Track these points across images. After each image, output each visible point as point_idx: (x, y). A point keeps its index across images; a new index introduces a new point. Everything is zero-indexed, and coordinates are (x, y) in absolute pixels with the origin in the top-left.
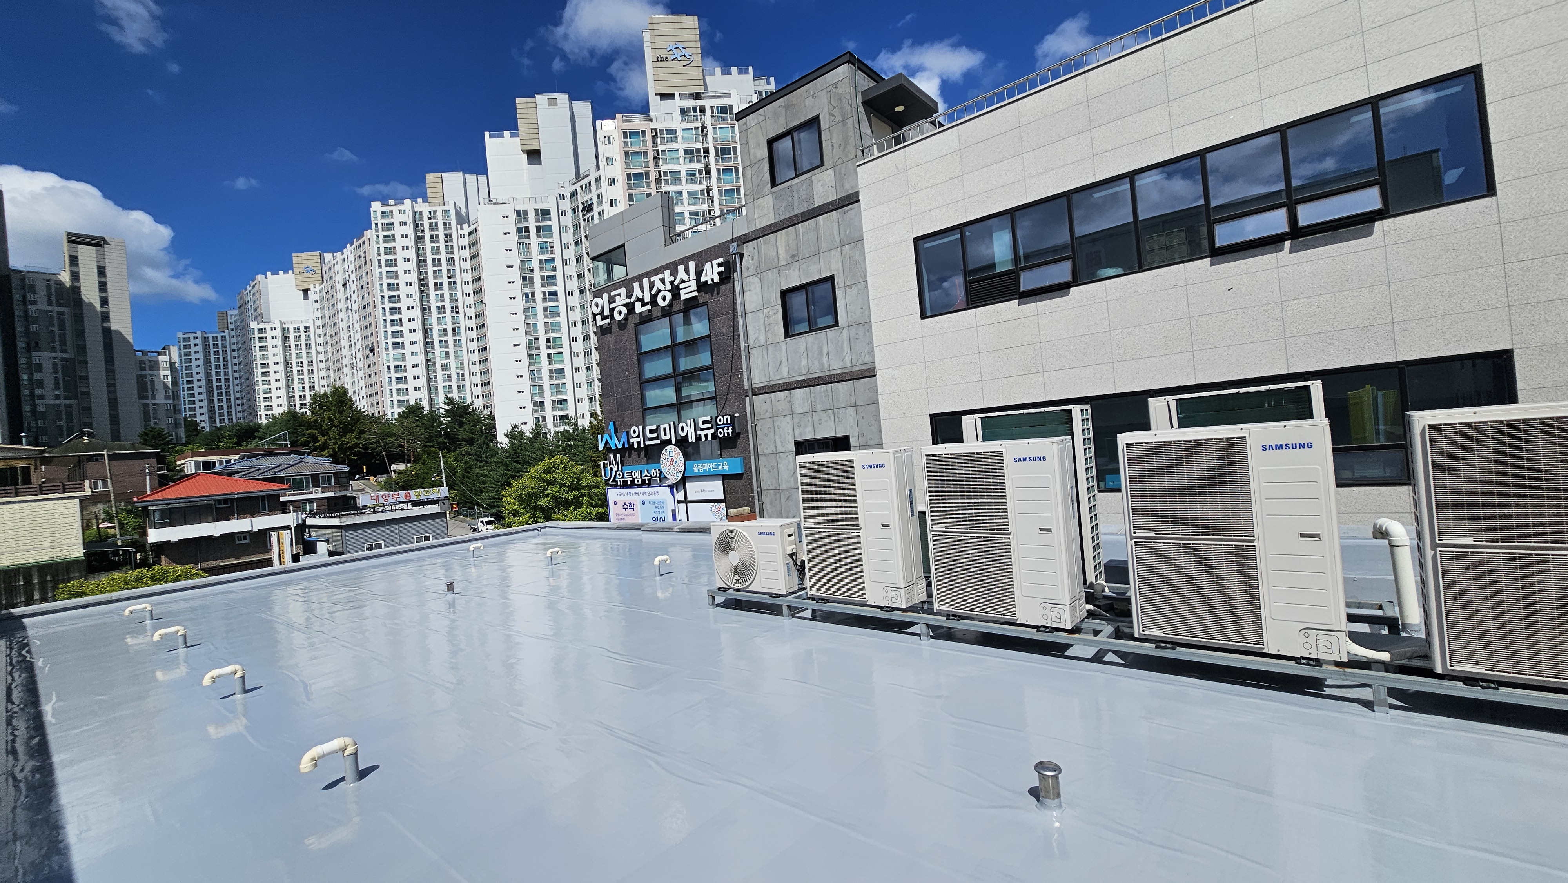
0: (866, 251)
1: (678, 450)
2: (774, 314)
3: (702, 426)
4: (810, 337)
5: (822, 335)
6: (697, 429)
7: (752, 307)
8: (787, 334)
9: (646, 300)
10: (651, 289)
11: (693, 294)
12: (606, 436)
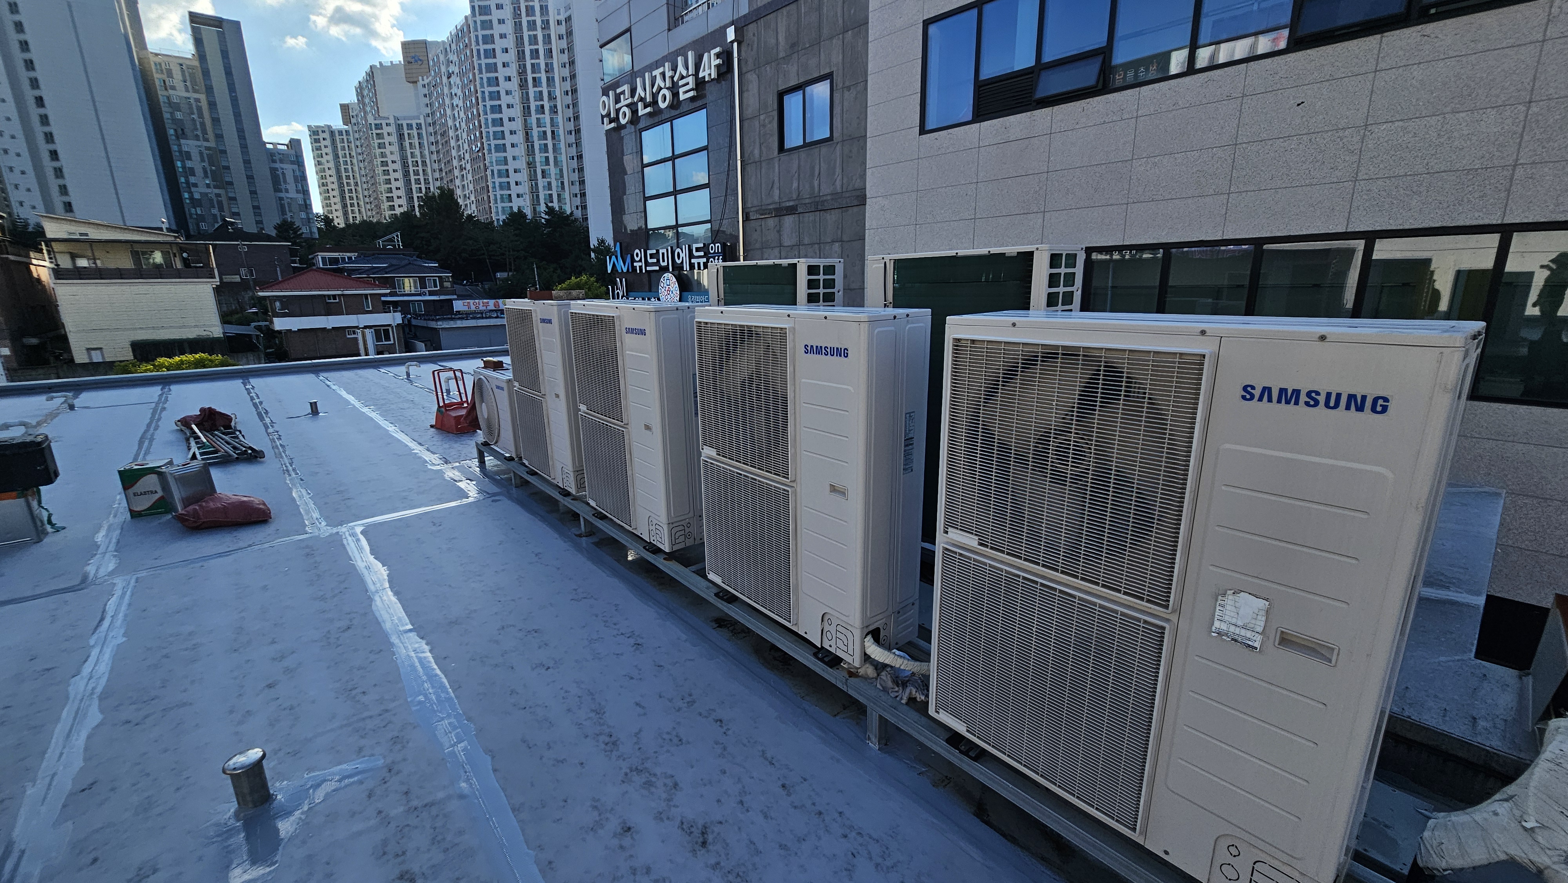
0: (870, 39)
1: (674, 279)
2: (770, 123)
3: (696, 254)
4: (803, 154)
5: (815, 150)
6: (691, 256)
7: (749, 113)
8: (781, 148)
9: (648, 100)
10: (653, 86)
11: (691, 94)
12: (613, 257)
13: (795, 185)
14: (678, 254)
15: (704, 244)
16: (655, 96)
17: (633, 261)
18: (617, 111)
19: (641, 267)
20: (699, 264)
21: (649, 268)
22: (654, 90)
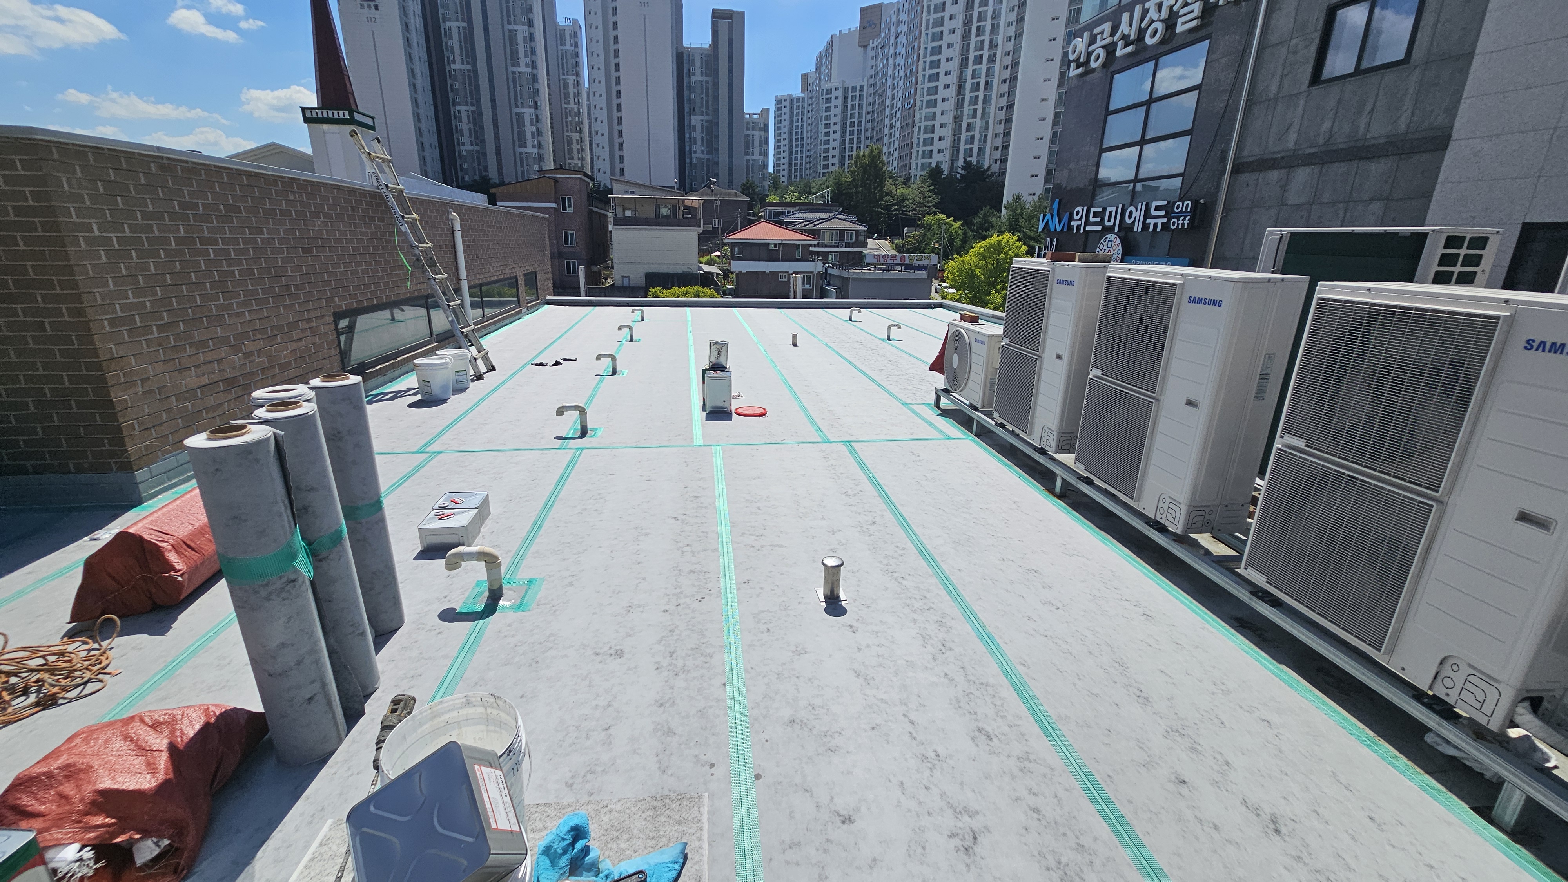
1: (1118, 241)
2: (1306, 47)
3: (1153, 212)
4: (1350, 86)
5: (1374, 79)
6: (1147, 215)
7: (1273, 38)
8: (1316, 78)
9: (1132, 38)
10: (1142, 21)
11: (1194, 24)
12: (1048, 216)
13: (1326, 125)
14: (1131, 213)
15: (1168, 202)
16: (1141, 33)
17: (1071, 218)
18: (1089, 55)
19: (1079, 227)
20: (1156, 225)
21: (1088, 228)
22: (1143, 25)
